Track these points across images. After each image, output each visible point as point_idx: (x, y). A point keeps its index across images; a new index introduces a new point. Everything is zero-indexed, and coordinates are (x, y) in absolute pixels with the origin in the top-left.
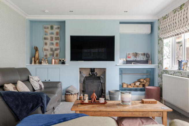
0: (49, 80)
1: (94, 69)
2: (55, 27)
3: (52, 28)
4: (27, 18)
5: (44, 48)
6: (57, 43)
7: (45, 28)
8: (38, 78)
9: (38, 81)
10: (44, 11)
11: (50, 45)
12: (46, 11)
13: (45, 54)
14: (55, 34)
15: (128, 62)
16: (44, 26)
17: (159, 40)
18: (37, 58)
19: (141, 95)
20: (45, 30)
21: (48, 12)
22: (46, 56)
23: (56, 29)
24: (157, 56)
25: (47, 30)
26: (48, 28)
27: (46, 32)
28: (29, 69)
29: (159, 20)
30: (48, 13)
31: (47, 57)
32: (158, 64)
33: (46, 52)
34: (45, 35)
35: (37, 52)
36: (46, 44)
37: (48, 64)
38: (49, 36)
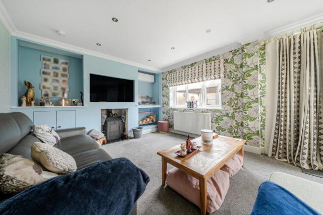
0: (60, 127)
1: (111, 110)
2: (61, 61)
3: (56, 61)
4: (13, 34)
5: (41, 85)
6: (64, 81)
7: (44, 59)
8: (48, 127)
9: (51, 131)
10: (57, 31)
11: (53, 82)
12: (62, 32)
13: (44, 93)
14: (61, 69)
15: (143, 103)
16: (42, 56)
17: (163, 87)
18: (30, 98)
19: (153, 128)
20: (44, 62)
21: (65, 34)
22: (47, 95)
23: (63, 63)
24: (162, 99)
25: (48, 63)
26: (49, 60)
27: (45, 64)
28: (26, 114)
29: (163, 73)
30: (64, 36)
31: (49, 97)
32: (163, 104)
33: (46, 90)
34: (45, 68)
35: (30, 89)
36: (46, 80)
37: (54, 106)
38: (51, 71)
